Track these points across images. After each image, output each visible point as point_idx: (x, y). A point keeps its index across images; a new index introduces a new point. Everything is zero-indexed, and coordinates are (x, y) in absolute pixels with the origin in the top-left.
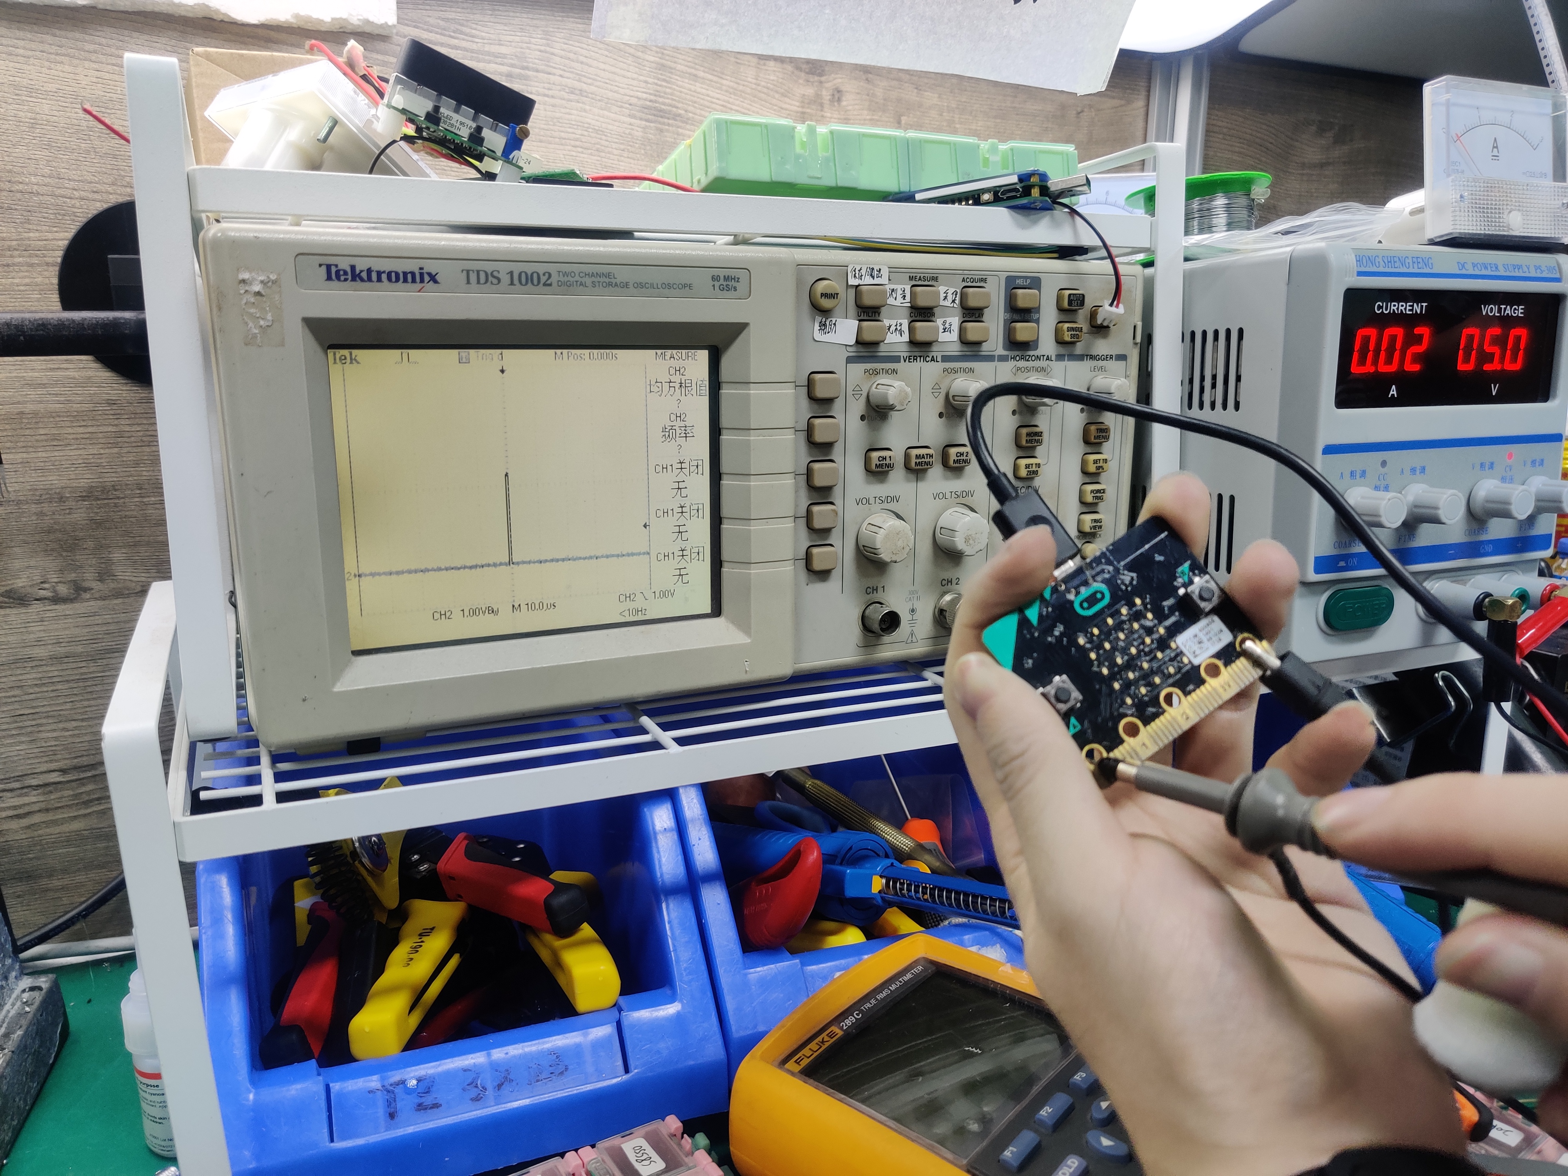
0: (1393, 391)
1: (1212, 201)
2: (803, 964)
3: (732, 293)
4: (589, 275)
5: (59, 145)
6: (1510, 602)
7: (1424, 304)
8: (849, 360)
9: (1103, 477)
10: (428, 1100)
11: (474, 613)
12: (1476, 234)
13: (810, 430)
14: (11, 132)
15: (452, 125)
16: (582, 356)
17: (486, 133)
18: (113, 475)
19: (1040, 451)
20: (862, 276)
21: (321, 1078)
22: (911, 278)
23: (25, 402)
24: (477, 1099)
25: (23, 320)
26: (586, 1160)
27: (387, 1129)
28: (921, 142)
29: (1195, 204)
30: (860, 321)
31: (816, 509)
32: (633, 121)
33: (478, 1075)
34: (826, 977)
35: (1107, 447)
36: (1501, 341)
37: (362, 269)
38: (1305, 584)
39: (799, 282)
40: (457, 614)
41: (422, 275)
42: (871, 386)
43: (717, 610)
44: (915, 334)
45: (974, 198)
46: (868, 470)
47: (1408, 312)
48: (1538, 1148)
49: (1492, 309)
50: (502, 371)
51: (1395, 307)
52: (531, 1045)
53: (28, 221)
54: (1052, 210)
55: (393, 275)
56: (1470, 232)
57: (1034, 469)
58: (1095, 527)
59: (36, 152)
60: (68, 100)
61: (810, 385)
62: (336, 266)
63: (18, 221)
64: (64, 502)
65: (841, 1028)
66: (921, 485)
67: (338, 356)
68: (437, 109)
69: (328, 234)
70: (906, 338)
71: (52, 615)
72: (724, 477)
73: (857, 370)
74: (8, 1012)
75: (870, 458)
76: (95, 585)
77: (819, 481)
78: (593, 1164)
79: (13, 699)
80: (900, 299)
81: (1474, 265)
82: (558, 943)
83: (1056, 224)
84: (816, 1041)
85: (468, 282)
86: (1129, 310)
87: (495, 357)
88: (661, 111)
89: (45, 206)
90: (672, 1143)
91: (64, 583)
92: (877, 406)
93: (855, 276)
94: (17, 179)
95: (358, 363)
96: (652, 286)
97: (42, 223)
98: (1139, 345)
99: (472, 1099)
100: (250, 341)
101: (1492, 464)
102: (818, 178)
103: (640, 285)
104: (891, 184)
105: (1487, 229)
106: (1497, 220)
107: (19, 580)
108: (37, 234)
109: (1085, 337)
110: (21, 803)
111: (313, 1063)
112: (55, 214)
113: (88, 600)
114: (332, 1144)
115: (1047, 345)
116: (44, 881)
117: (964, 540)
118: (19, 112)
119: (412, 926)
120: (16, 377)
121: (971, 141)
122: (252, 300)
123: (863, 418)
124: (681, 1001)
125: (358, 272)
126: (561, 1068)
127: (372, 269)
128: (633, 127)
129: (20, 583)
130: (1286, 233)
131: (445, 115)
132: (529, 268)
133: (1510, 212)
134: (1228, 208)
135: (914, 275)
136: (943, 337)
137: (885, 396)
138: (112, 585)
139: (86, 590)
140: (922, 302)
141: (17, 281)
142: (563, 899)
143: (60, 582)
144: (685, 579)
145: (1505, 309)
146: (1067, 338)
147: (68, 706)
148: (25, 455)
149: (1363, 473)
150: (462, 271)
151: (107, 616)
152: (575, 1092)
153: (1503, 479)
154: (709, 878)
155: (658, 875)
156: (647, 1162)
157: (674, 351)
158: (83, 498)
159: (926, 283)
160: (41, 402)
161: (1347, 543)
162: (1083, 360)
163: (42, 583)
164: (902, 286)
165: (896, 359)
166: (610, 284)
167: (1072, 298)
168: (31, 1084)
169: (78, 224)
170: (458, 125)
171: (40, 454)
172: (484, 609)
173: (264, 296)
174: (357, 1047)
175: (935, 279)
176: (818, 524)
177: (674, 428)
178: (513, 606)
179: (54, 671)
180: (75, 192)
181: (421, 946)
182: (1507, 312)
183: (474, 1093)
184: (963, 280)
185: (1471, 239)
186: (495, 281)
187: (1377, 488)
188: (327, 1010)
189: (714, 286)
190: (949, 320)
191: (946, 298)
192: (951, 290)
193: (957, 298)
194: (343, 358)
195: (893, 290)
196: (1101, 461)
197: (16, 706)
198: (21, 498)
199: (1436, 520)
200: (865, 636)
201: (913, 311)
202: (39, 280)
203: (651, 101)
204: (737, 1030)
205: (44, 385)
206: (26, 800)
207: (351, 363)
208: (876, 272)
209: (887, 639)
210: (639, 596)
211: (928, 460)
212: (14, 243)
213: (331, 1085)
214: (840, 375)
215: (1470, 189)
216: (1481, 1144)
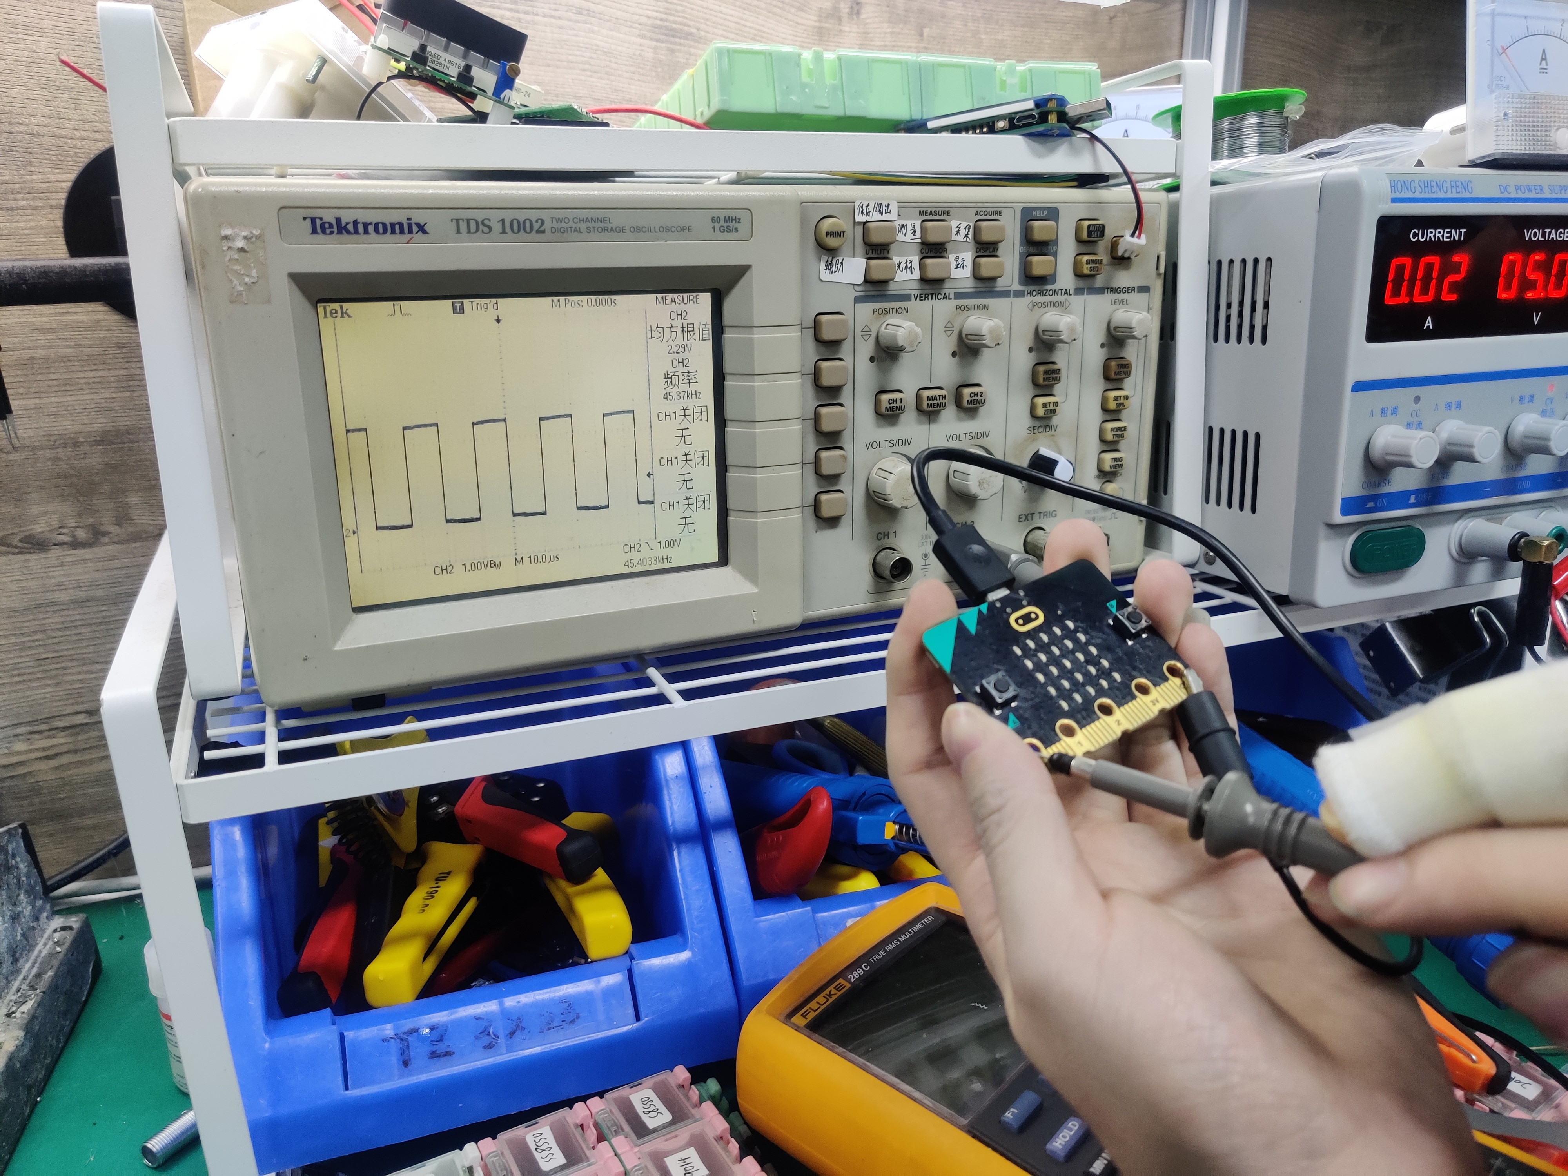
0: (1429, 323)
1: (1244, 120)
2: (815, 911)
3: (733, 235)
4: (583, 220)
5: (58, 84)
6: (1546, 543)
7: (1463, 231)
8: (858, 300)
9: (1124, 414)
10: (442, 1048)
11: (476, 566)
12: (1520, 154)
13: (817, 374)
14: (8, 71)
15: (440, 64)
16: (580, 302)
17: (476, 72)
18: (126, 419)
19: (1058, 388)
20: (869, 212)
21: (335, 1027)
22: (921, 213)
23: (35, 348)
24: (489, 1047)
25: (25, 268)
26: (594, 1111)
27: (401, 1076)
28: (934, 66)
29: (1226, 124)
30: (868, 259)
31: (824, 454)
32: (643, 41)
33: (491, 1022)
34: (839, 923)
35: (1128, 383)
36: (1545, 267)
37: (348, 221)
38: (1331, 526)
39: (804, 220)
40: (458, 569)
41: (410, 226)
42: (880, 326)
43: (724, 559)
44: (925, 271)
45: (988, 126)
46: (877, 413)
47: (1445, 239)
48: (1557, 1102)
49: (1535, 234)
50: (498, 321)
51: (1432, 234)
52: (543, 994)
53: (30, 164)
54: (1070, 136)
55: (380, 226)
56: (1514, 152)
57: (1052, 407)
58: (1115, 466)
59: (35, 92)
60: (64, 37)
61: (816, 326)
62: (321, 219)
63: (19, 163)
64: (79, 447)
65: (849, 981)
66: (933, 427)
67: (328, 309)
68: (423, 48)
69: (312, 185)
70: (916, 275)
71: (71, 560)
72: (729, 424)
73: (866, 310)
74: (40, 952)
75: (880, 401)
76: (114, 529)
77: (827, 426)
78: (601, 1115)
79: (37, 643)
80: (910, 235)
81: (1518, 188)
82: (571, 890)
83: (1075, 151)
84: (823, 994)
85: (458, 232)
86: (1151, 240)
87: (490, 306)
88: (671, 29)
89: (46, 147)
90: (679, 1093)
91: (82, 527)
92: (887, 347)
93: (862, 212)
94: (17, 120)
95: (349, 316)
96: (649, 230)
97: (45, 165)
98: (1163, 276)
99: (485, 1047)
100: (235, 299)
101: (1532, 397)
102: (826, 108)
103: (637, 230)
104: (901, 112)
105: (1532, 149)
106: (1544, 138)
107: (37, 526)
108: (40, 177)
109: (1105, 269)
110: (50, 745)
111: (327, 1012)
112: (57, 155)
113: (106, 544)
114: (347, 1092)
115: (1066, 279)
116: (76, 821)
117: (978, 484)
118: (15, 51)
119: (430, 870)
120: (26, 322)
121: (987, 63)
122: (236, 256)
123: (872, 359)
124: (692, 950)
125: (343, 225)
126: (572, 1016)
127: (358, 221)
128: (643, 48)
129: (39, 529)
130: (1320, 155)
131: (433, 54)
132: (522, 216)
133: (1558, 129)
134: (1260, 126)
135: (925, 209)
136: (955, 273)
137: (895, 337)
138: (130, 529)
139: (106, 534)
140: (932, 238)
141: (22, 225)
142: (574, 846)
143: (78, 527)
144: (691, 528)
145: (1550, 233)
146: (1086, 270)
147: (91, 649)
148: (37, 401)
149: (1395, 410)
150: (452, 220)
151: (126, 560)
152: (586, 1040)
153: (1544, 413)
154: (721, 825)
155: (670, 822)
156: (654, 1114)
157: (676, 295)
158: (98, 443)
159: (938, 217)
160: (51, 347)
161: (1377, 484)
162: (1103, 293)
163: (60, 528)
164: (912, 222)
165: (906, 298)
166: (605, 229)
167: (1091, 229)
168: (63, 1022)
169: (81, 165)
170: (446, 64)
171: (53, 399)
172: (486, 563)
173: (247, 252)
174: (372, 995)
175: (947, 213)
176: (826, 470)
177: (676, 374)
178: (516, 559)
179: (75, 614)
180: (76, 132)
181: (437, 891)
182: (1551, 236)
183: (486, 1040)
184: (977, 214)
185: (1515, 159)
186: (486, 230)
187: (1409, 426)
188: (344, 955)
189: (714, 228)
190: (961, 256)
191: (958, 232)
192: (964, 225)
193: (970, 233)
194: (334, 312)
195: (902, 226)
196: (1122, 398)
197: (41, 650)
198: (36, 444)
199: (1470, 459)
200: (876, 583)
201: (925, 247)
202: (44, 223)
203: (661, 20)
204: (747, 979)
205: (53, 330)
206: (55, 741)
207: (342, 316)
208: (884, 208)
209: (898, 585)
210: (643, 545)
211: (941, 401)
212: (17, 186)
213: (345, 1034)
214: (848, 316)
215: (1515, 106)
216: (1498, 1097)
